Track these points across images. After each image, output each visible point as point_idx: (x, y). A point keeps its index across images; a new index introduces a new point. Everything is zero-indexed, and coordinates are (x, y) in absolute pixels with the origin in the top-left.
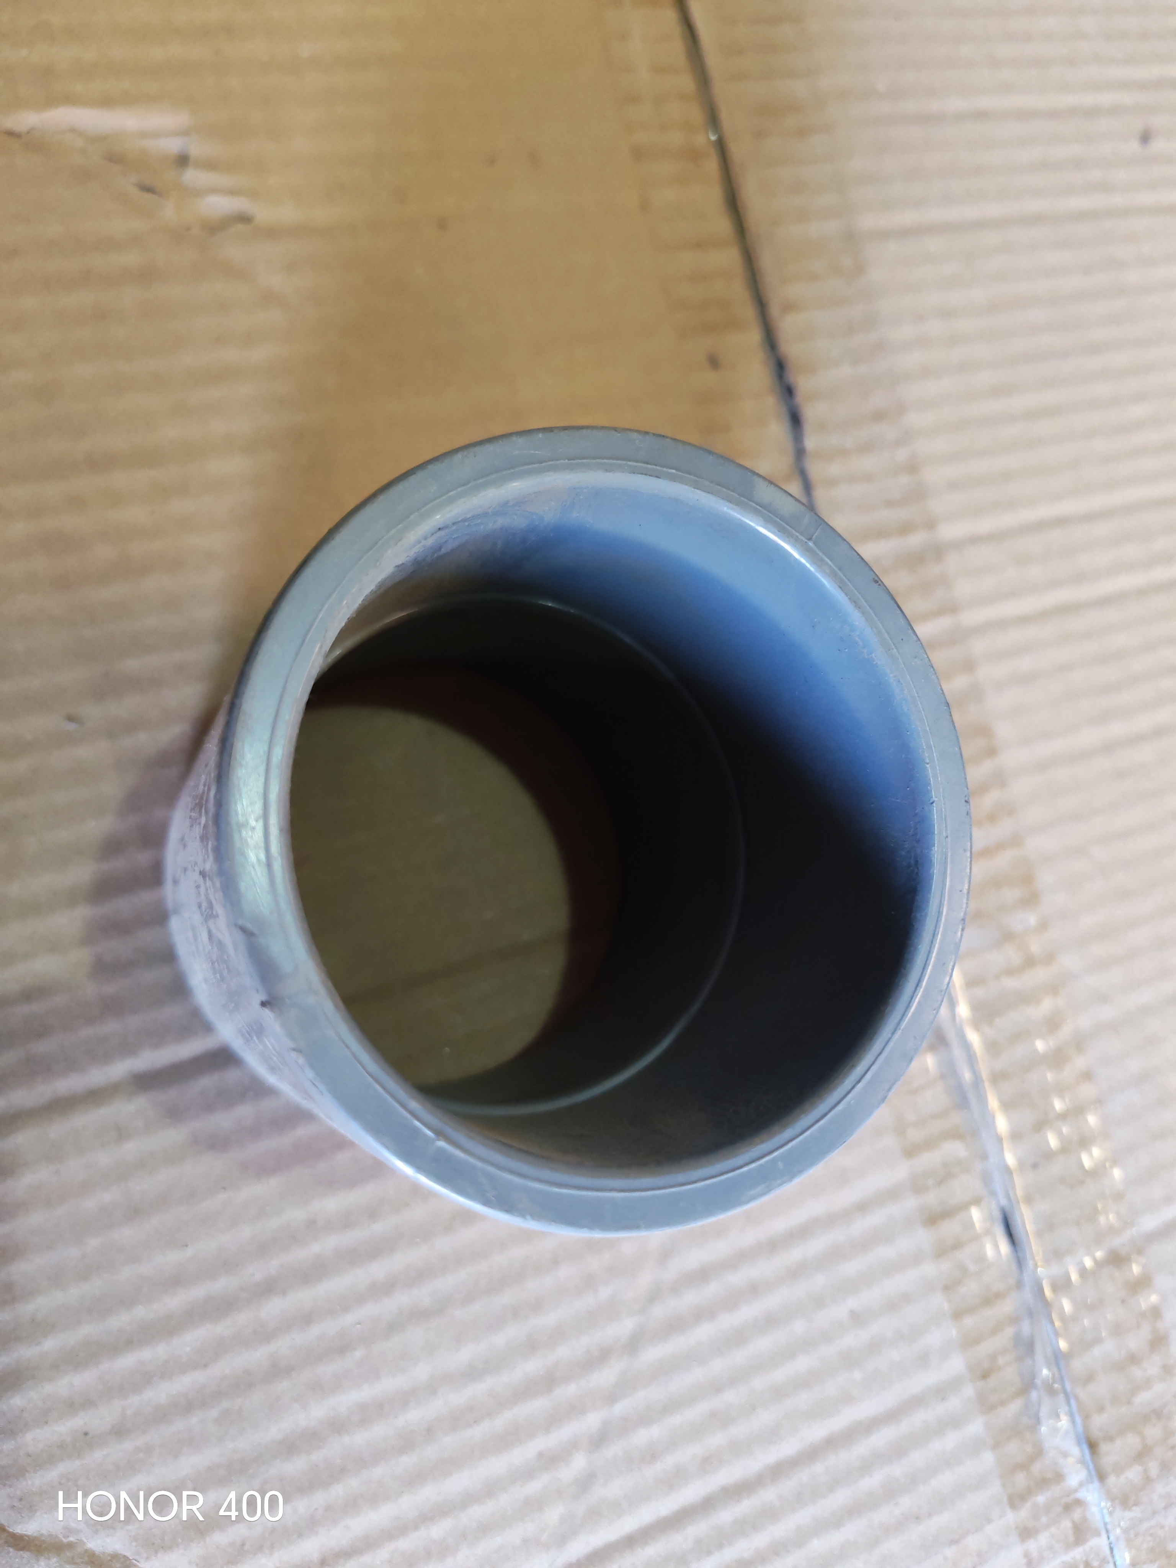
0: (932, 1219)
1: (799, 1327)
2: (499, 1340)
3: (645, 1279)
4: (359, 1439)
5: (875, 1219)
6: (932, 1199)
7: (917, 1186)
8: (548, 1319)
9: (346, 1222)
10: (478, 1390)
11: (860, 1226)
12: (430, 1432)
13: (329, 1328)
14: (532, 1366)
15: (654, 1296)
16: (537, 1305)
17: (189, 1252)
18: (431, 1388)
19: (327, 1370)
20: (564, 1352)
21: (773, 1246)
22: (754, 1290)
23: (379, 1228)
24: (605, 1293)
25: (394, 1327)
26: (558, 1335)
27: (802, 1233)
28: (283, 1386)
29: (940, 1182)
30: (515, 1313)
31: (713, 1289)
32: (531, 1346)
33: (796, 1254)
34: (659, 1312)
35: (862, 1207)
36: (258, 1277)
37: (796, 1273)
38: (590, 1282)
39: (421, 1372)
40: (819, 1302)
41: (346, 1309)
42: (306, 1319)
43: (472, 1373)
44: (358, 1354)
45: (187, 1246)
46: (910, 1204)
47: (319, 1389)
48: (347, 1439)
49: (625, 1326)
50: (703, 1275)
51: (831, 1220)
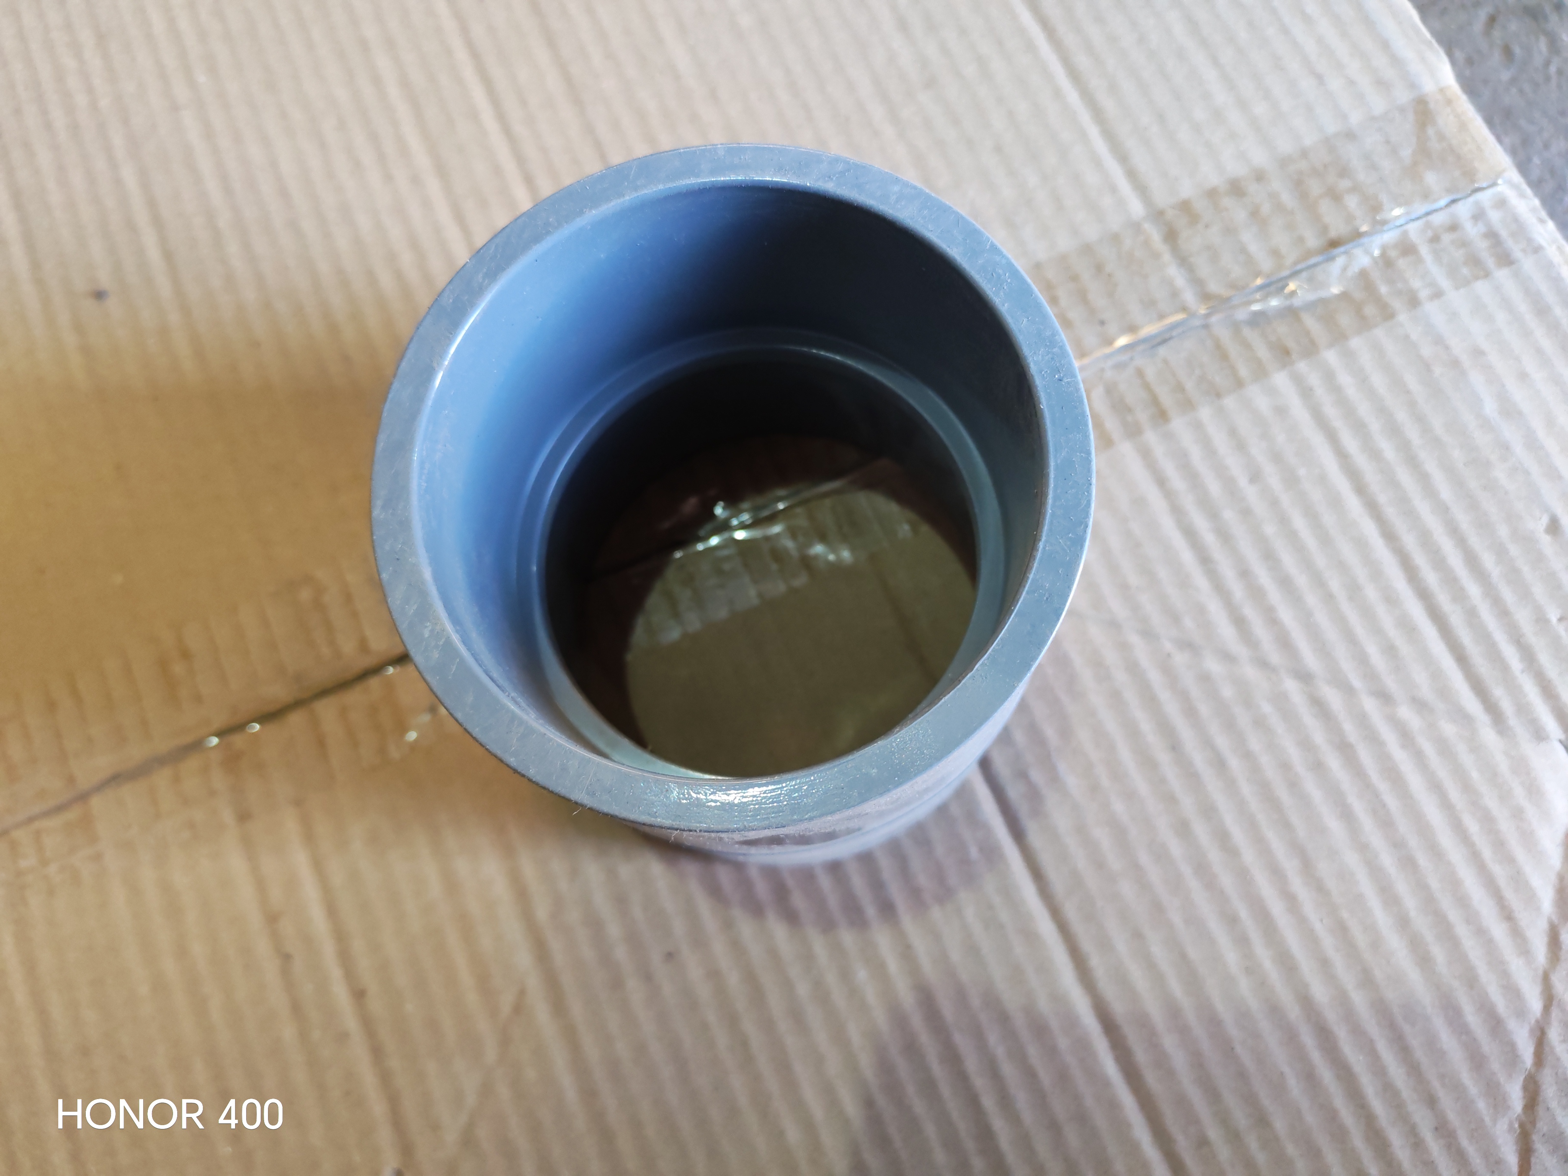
0: (1161, 416)
1: (1270, 529)
3: (1250, 672)
4: (1411, 903)
5: (1170, 469)
6: (1143, 416)
7: (1133, 432)
8: (1294, 754)
9: (1242, 941)
10: (1359, 807)
11: (1178, 483)
12: (1398, 844)
13: (1328, 943)
14: (1334, 763)
15: (1263, 664)
16: (1285, 767)
17: (1286, 1070)
18: (1363, 848)
19: (1361, 940)
20: (1319, 737)
21: (1205, 560)
22: (1245, 574)
23: (1244, 913)
24: (1267, 708)
25: (1319, 887)
26: (1306, 744)
27: (1190, 534)
28: (1378, 974)
29: (1130, 410)
30: (1294, 785)
31: (1249, 612)
32: (1318, 767)
33: (1209, 538)
34: (1275, 657)
35: (1161, 481)
37: (1225, 536)
38: (1260, 723)
39: (1352, 859)
40: (1246, 513)
41: (1312, 931)
42: (1325, 964)
43: (1347, 815)
44: (1345, 915)
45: (1282, 1073)
46: (1151, 437)
47: (1376, 943)
48: (1413, 914)
49: (1291, 686)
50: (1240, 622)
51: (1177, 511)
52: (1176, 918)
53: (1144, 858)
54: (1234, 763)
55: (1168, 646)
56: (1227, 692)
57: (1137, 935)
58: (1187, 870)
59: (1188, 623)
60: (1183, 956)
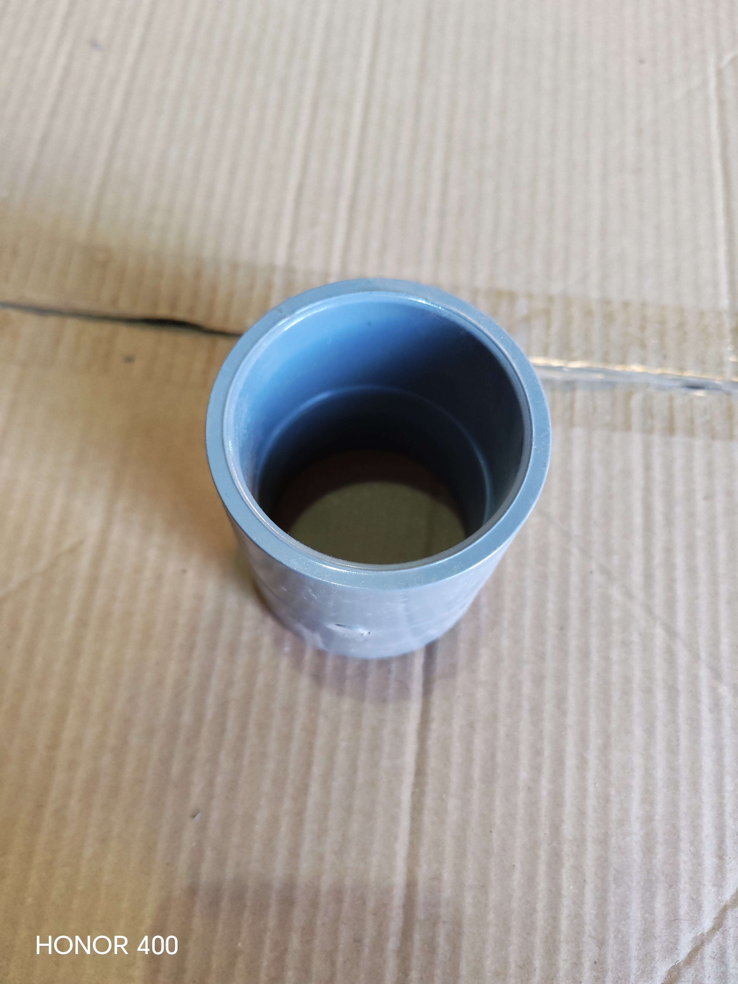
0: (670, 429)
1: (700, 533)
2: (637, 708)
3: (637, 611)
4: (660, 810)
5: (657, 463)
6: (659, 424)
7: (648, 431)
8: (637, 676)
9: (536, 769)
10: (660, 732)
11: (658, 474)
12: (672, 769)
13: (591, 803)
14: (660, 695)
15: (649, 610)
16: (627, 680)
17: (518, 865)
18: (649, 758)
19: (615, 813)
20: (659, 674)
21: (648, 529)
22: (669, 550)
23: (547, 752)
24: (636, 638)
25: (606, 766)
26: (648, 674)
27: (648, 509)
28: (613, 841)
29: (652, 416)
30: (626, 693)
31: (659, 575)
32: (648, 692)
33: (658, 518)
34: (659, 610)
35: (648, 468)
36: (547, 832)
37: (669, 522)
38: (626, 644)
39: (637, 760)
40: (691, 515)
41: (586, 789)
42: (581, 813)
43: (650, 732)
44: (613, 792)
45: (514, 866)
46: (657, 439)
47: (623, 822)
48: (658, 817)
49: (659, 633)
50: (648, 577)
51: (647, 490)
52: (502, 731)
53: (503, 683)
54: (595, 658)
55: (594, 566)
56: (616, 614)
57: (471, 726)
58: (526, 705)
59: (616, 560)
60: (493, 756)
